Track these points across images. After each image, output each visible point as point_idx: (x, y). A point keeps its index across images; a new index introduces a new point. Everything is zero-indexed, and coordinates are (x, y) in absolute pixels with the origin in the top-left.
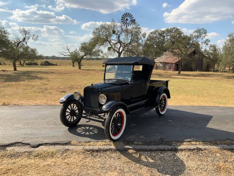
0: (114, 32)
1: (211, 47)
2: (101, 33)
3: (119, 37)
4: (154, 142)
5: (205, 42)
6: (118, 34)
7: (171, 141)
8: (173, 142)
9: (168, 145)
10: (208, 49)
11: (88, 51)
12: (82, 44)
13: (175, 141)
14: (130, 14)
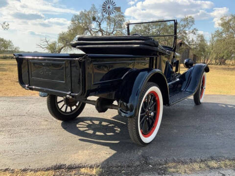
0: (94, 19)
1: (199, 37)
2: (80, 21)
3: (100, 24)
4: (129, 166)
5: (193, 32)
6: (99, 21)
7: (166, 162)
8: (170, 164)
9: (159, 174)
10: (195, 39)
11: (67, 42)
12: (60, 35)
13: (174, 161)
14: (114, 3)
